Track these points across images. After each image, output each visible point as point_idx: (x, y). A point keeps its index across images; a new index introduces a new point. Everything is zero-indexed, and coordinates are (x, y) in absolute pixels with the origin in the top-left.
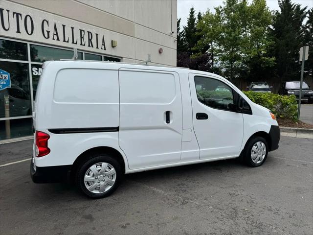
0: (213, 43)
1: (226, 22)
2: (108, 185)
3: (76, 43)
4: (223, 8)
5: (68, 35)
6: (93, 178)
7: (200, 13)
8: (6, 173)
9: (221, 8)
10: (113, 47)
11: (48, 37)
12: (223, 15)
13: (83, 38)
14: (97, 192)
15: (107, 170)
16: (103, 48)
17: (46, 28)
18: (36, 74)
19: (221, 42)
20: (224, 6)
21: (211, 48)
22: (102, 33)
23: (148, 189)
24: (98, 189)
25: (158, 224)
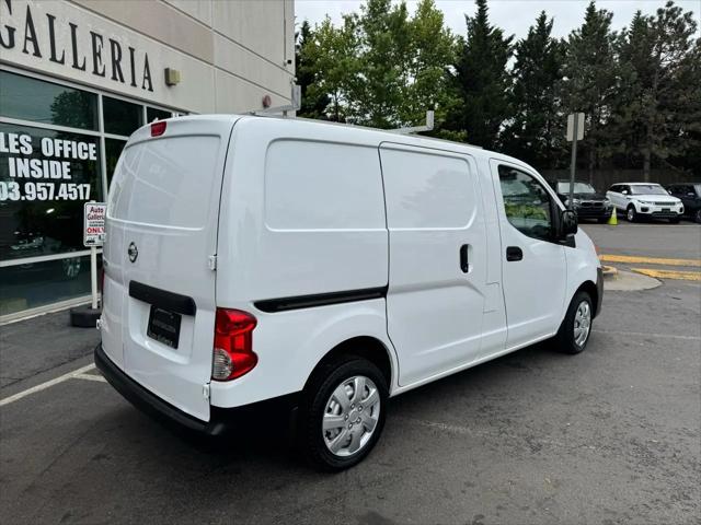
0: (338, 93)
1: (367, 49)
2: (365, 430)
3: (83, 69)
4: (360, 19)
5: (63, 44)
6: (341, 418)
7: (306, 24)
9: (357, 17)
10: (169, 84)
11: (12, 45)
12: (361, 34)
13: (99, 55)
14: (345, 453)
16: (147, 86)
17: (4, 18)
19: (356, 91)
20: (362, 14)
21: (333, 104)
22: (144, 47)
23: (430, 429)
24: (347, 445)
25: (540, 504)
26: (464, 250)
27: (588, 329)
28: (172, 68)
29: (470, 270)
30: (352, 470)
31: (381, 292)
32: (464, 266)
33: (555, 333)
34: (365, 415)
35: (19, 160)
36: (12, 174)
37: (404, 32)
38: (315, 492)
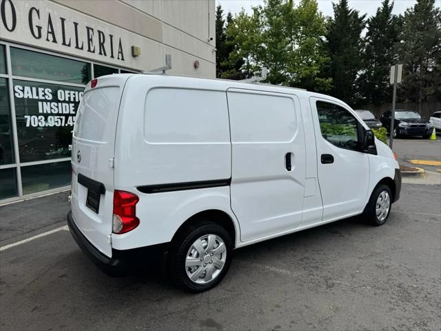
0: (249, 57)
1: (267, 28)
2: (216, 268)
3: (82, 49)
4: (263, 9)
5: (70, 34)
6: (198, 260)
7: (230, 14)
8: (12, 262)
9: (261, 8)
10: (134, 56)
11: (40, 36)
12: (264, 19)
13: (91, 40)
14: (202, 282)
15: (215, 245)
16: (120, 57)
17: (35, 22)
18: (21, 96)
19: (261, 55)
20: (264, 6)
21: (246, 64)
22: (118, 34)
23: (264, 270)
24: (203, 276)
25: (320, 322)
26: (288, 156)
27: (387, 210)
28: (136, 46)
29: (293, 169)
30: (207, 292)
31: (227, 182)
32: (288, 166)
33: (361, 211)
34: (215, 259)
35: (44, 103)
36: (41, 111)
37: (291, 16)
38: (180, 304)
